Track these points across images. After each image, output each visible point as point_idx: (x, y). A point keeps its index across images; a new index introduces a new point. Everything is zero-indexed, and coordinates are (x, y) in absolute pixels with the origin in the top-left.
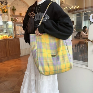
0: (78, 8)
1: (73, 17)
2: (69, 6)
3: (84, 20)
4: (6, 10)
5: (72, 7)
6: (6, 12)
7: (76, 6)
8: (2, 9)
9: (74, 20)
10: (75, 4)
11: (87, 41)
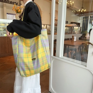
0: (85, 11)
1: (79, 20)
2: (76, 9)
3: (90, 23)
4: (20, 11)
5: (79, 10)
6: (19, 12)
7: (83, 10)
8: (16, 10)
9: (80, 22)
10: (82, 7)
11: (88, 43)
